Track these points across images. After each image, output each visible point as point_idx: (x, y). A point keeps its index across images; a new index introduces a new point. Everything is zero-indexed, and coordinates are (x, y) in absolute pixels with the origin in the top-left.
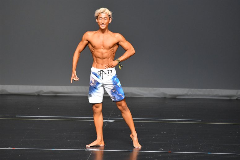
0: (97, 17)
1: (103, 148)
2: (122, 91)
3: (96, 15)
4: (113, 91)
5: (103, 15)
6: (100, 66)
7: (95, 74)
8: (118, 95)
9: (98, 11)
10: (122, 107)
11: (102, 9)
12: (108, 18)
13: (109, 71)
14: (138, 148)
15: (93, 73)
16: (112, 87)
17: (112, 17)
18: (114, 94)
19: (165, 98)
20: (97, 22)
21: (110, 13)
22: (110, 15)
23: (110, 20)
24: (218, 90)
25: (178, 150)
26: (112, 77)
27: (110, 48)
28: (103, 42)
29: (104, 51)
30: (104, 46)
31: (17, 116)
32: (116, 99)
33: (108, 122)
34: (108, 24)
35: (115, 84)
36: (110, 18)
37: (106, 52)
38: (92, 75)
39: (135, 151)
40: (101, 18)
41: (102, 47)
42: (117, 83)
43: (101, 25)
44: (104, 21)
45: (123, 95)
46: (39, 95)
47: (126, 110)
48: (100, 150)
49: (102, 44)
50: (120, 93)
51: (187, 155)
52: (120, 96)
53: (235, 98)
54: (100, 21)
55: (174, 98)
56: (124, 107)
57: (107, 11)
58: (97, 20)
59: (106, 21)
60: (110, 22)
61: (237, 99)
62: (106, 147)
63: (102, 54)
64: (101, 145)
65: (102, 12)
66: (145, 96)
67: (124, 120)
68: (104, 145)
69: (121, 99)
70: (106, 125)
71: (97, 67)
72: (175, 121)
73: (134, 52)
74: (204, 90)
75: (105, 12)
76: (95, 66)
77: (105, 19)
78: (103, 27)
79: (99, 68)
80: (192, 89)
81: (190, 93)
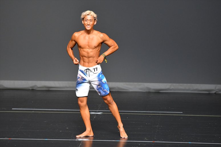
0: (83, 18)
1: (92, 138)
2: (106, 87)
3: (82, 17)
4: (99, 87)
5: (89, 17)
6: (87, 64)
7: (82, 72)
8: (103, 91)
9: (84, 14)
10: (108, 101)
11: (88, 12)
12: (94, 20)
13: (95, 69)
14: (125, 138)
15: (80, 71)
16: (98, 83)
17: (97, 20)
18: (100, 89)
19: (149, 93)
20: (83, 23)
21: (95, 16)
22: (95, 18)
23: (95, 22)
24: (198, 85)
25: (161, 140)
26: (97, 74)
27: (96, 47)
28: (88, 42)
29: (89, 50)
30: (89, 46)
31: (13, 109)
32: (102, 94)
33: (97, 114)
34: (93, 25)
35: (100, 80)
36: (95, 20)
37: (91, 52)
38: (79, 72)
39: (122, 141)
40: (87, 19)
41: (87, 47)
42: (102, 79)
43: (86, 27)
44: (89, 23)
45: (107, 91)
46: (33, 90)
47: (111, 104)
48: (90, 140)
49: (87, 44)
50: (105, 89)
51: (169, 144)
52: (105, 92)
53: (214, 92)
54: (86, 23)
55: (158, 92)
56: (109, 101)
57: (92, 13)
58: (83, 22)
59: (91, 23)
60: (95, 24)
61: (215, 93)
62: (95, 137)
63: (88, 53)
64: (91, 135)
65: (88, 15)
66: (131, 91)
67: (111, 112)
68: (93, 135)
69: (106, 94)
70: (95, 117)
71: (84, 65)
72: (159, 113)
73: (117, 47)
74: (185, 84)
75: (90, 15)
76: (82, 65)
77: (91, 20)
78: (88, 28)
79: (85, 66)
80: (174, 84)
81: (172, 87)
